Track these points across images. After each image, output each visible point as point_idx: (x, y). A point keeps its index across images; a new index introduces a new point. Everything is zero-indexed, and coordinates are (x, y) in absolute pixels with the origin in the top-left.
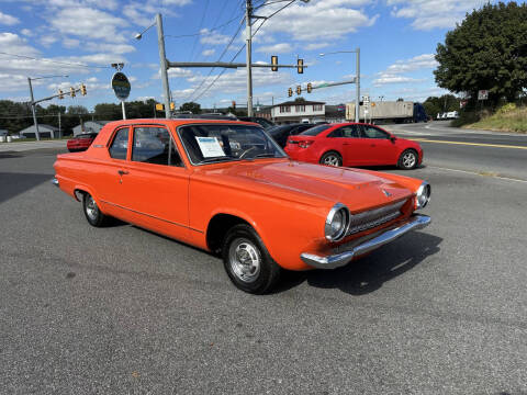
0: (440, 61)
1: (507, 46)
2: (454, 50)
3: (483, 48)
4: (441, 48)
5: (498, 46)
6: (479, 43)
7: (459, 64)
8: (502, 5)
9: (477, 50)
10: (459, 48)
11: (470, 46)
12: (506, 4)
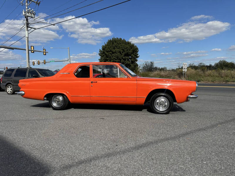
0: (100, 55)
1: (123, 53)
2: (106, 52)
3: (115, 53)
4: (100, 51)
5: (120, 52)
6: (114, 51)
7: (108, 57)
8: (118, 38)
9: (113, 53)
10: (108, 52)
11: (111, 51)
12: (119, 38)
